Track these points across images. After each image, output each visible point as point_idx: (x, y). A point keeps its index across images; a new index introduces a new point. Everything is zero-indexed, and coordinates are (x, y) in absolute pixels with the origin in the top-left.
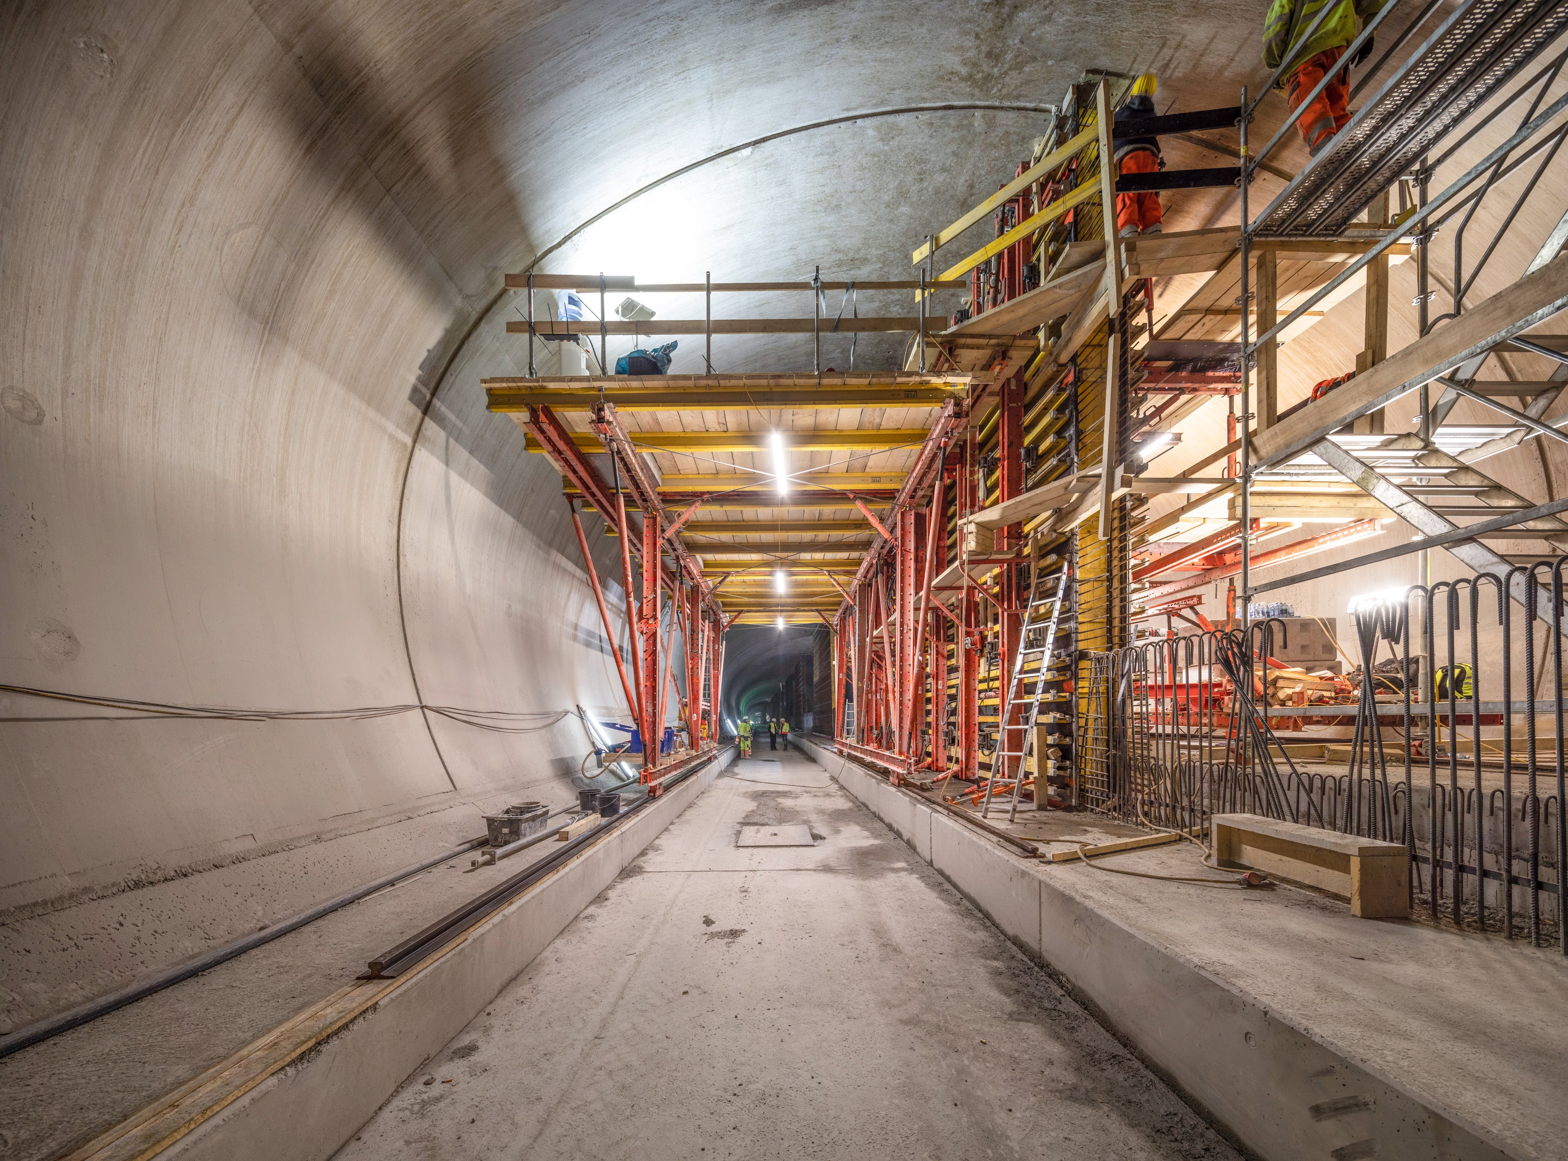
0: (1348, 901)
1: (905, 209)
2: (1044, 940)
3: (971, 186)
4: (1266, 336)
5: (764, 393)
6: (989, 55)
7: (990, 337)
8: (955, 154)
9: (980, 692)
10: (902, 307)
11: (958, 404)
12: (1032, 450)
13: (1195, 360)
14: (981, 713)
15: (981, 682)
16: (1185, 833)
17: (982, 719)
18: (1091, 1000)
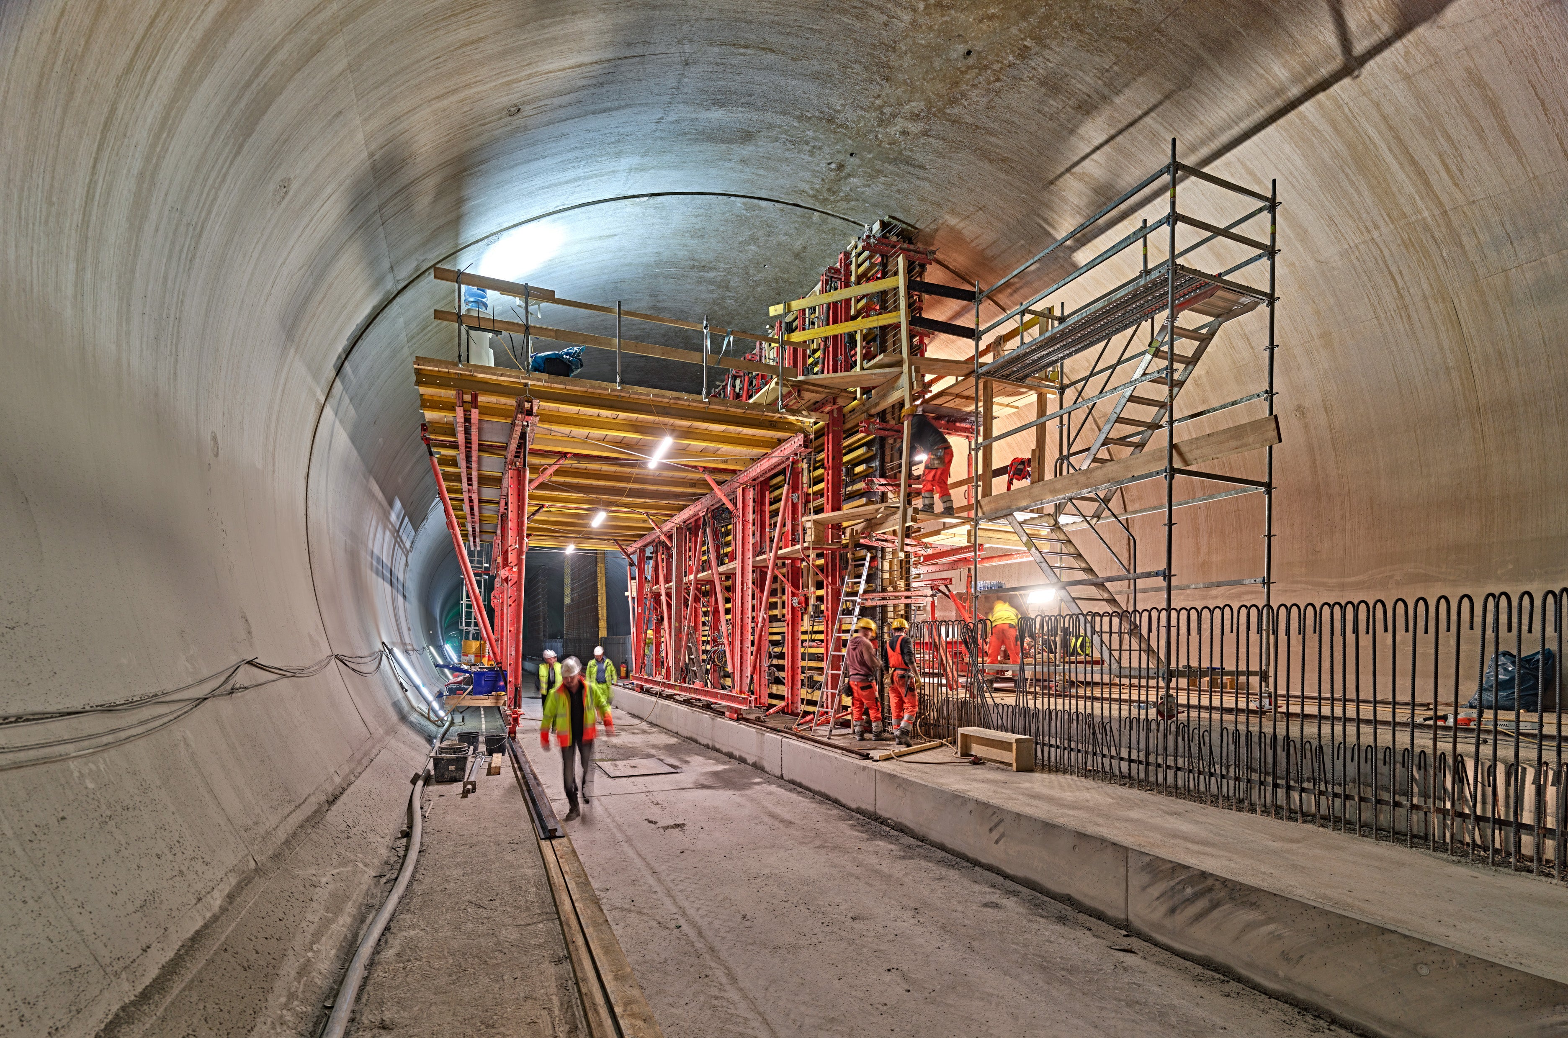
0: (1010, 765)
1: (753, 248)
2: (878, 803)
3: (805, 248)
4: (987, 442)
5: (664, 407)
6: (829, 190)
7: (825, 387)
8: (796, 228)
9: (803, 641)
10: (736, 301)
11: (806, 436)
12: (850, 472)
13: (950, 416)
14: (803, 659)
15: (805, 633)
16: (944, 741)
17: (804, 663)
18: (906, 826)
